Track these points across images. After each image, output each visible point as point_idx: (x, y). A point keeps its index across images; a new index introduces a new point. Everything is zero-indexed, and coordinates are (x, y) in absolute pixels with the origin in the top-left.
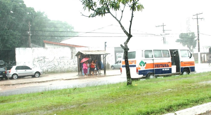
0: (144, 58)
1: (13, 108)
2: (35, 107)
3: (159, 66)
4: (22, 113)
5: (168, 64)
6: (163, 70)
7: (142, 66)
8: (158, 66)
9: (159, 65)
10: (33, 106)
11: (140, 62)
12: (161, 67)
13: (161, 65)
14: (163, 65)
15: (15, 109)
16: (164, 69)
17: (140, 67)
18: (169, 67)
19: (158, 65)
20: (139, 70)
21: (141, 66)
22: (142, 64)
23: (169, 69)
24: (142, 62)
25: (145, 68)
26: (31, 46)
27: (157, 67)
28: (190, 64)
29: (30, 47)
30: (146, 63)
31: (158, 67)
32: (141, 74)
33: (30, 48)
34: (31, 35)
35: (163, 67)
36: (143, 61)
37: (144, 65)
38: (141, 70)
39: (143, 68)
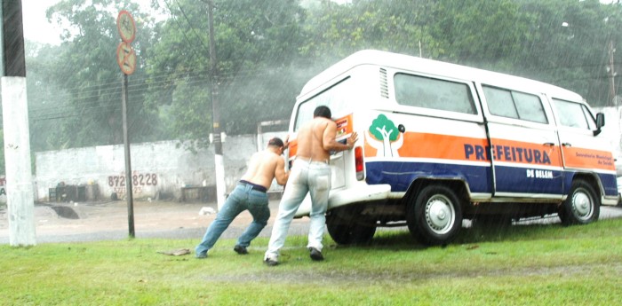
0: (392, 104)
1: (554, 253)
2: (608, 253)
3: (511, 156)
4: (573, 264)
5: (544, 153)
6: (530, 174)
7: (387, 139)
8: (507, 154)
9: (510, 151)
10: (604, 252)
11: (375, 121)
12: (521, 160)
13: (519, 150)
14: (525, 150)
15: (559, 253)
16: (535, 170)
17: (374, 143)
18: (549, 163)
19: (506, 148)
20: (366, 160)
21: (379, 137)
22: (383, 131)
23: (550, 176)
24: (382, 121)
25: (401, 152)
26: (616, 103)
27: (503, 156)
28: (596, 160)
29: (613, 105)
30: (401, 129)
31: (508, 159)
32: (383, 182)
33: (614, 109)
34: (615, 74)
35: (529, 161)
36: (390, 117)
37: (393, 139)
38: (379, 158)
39: (387, 152)
